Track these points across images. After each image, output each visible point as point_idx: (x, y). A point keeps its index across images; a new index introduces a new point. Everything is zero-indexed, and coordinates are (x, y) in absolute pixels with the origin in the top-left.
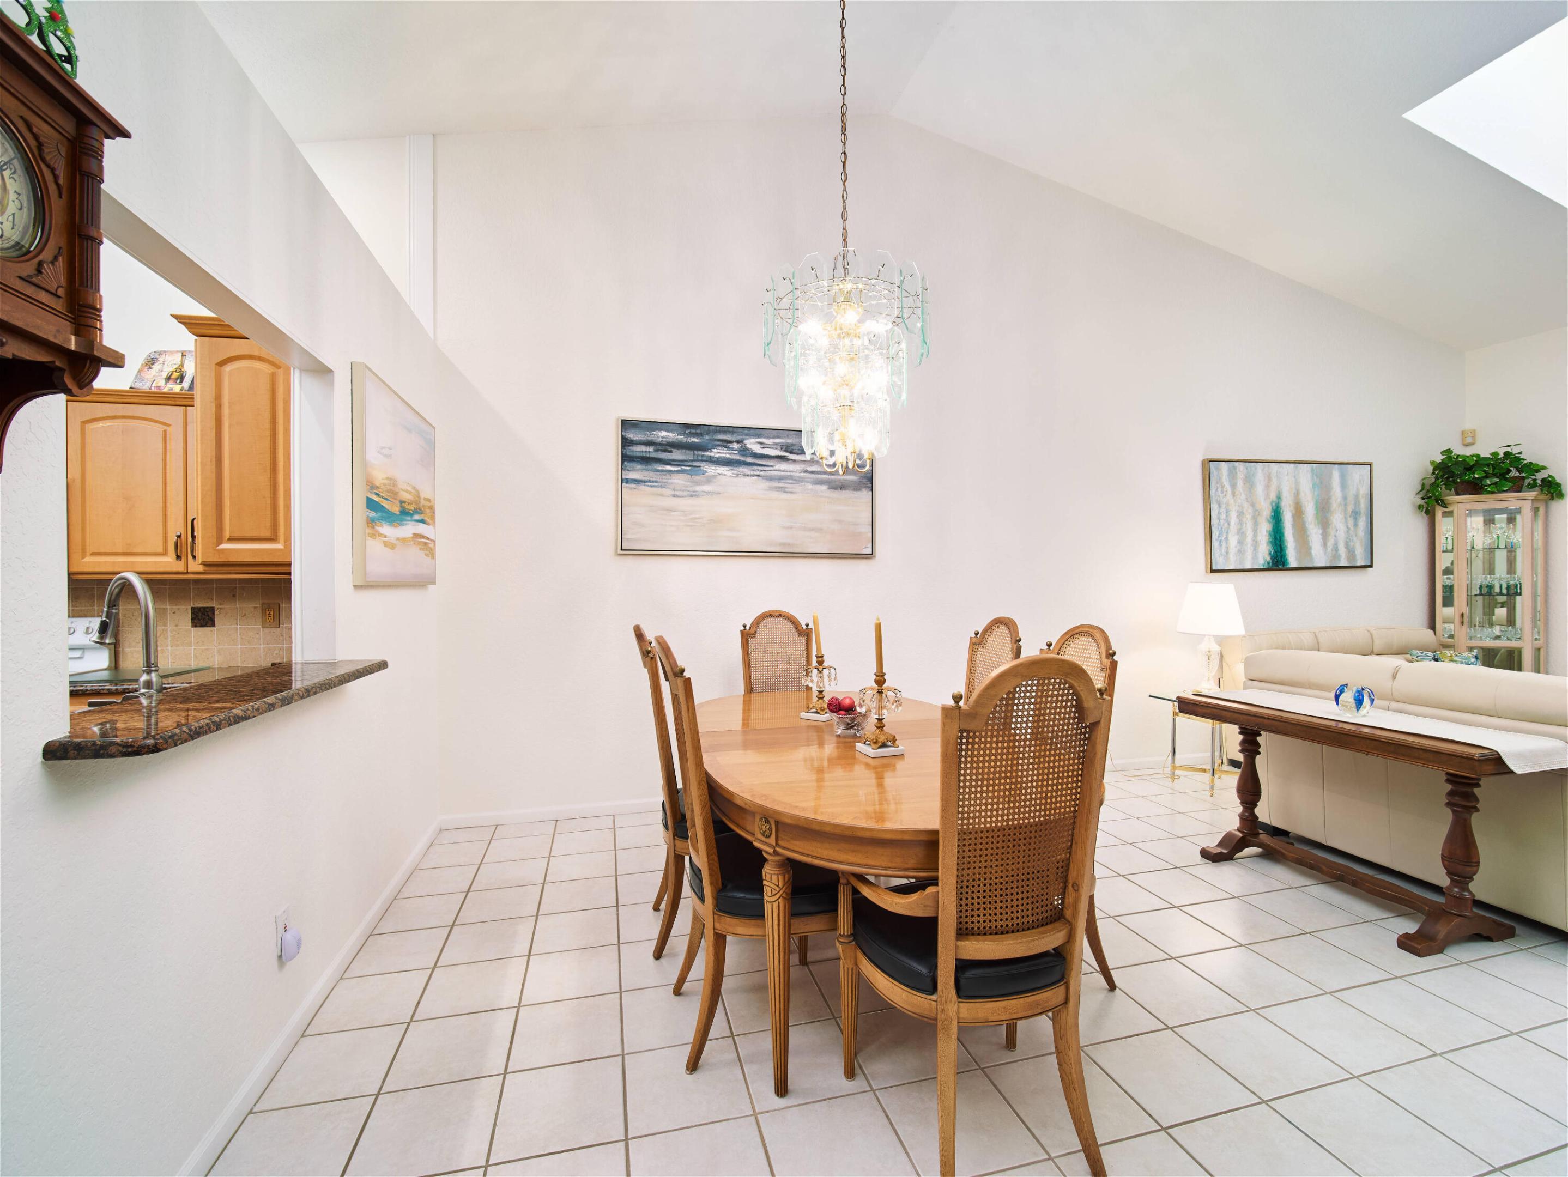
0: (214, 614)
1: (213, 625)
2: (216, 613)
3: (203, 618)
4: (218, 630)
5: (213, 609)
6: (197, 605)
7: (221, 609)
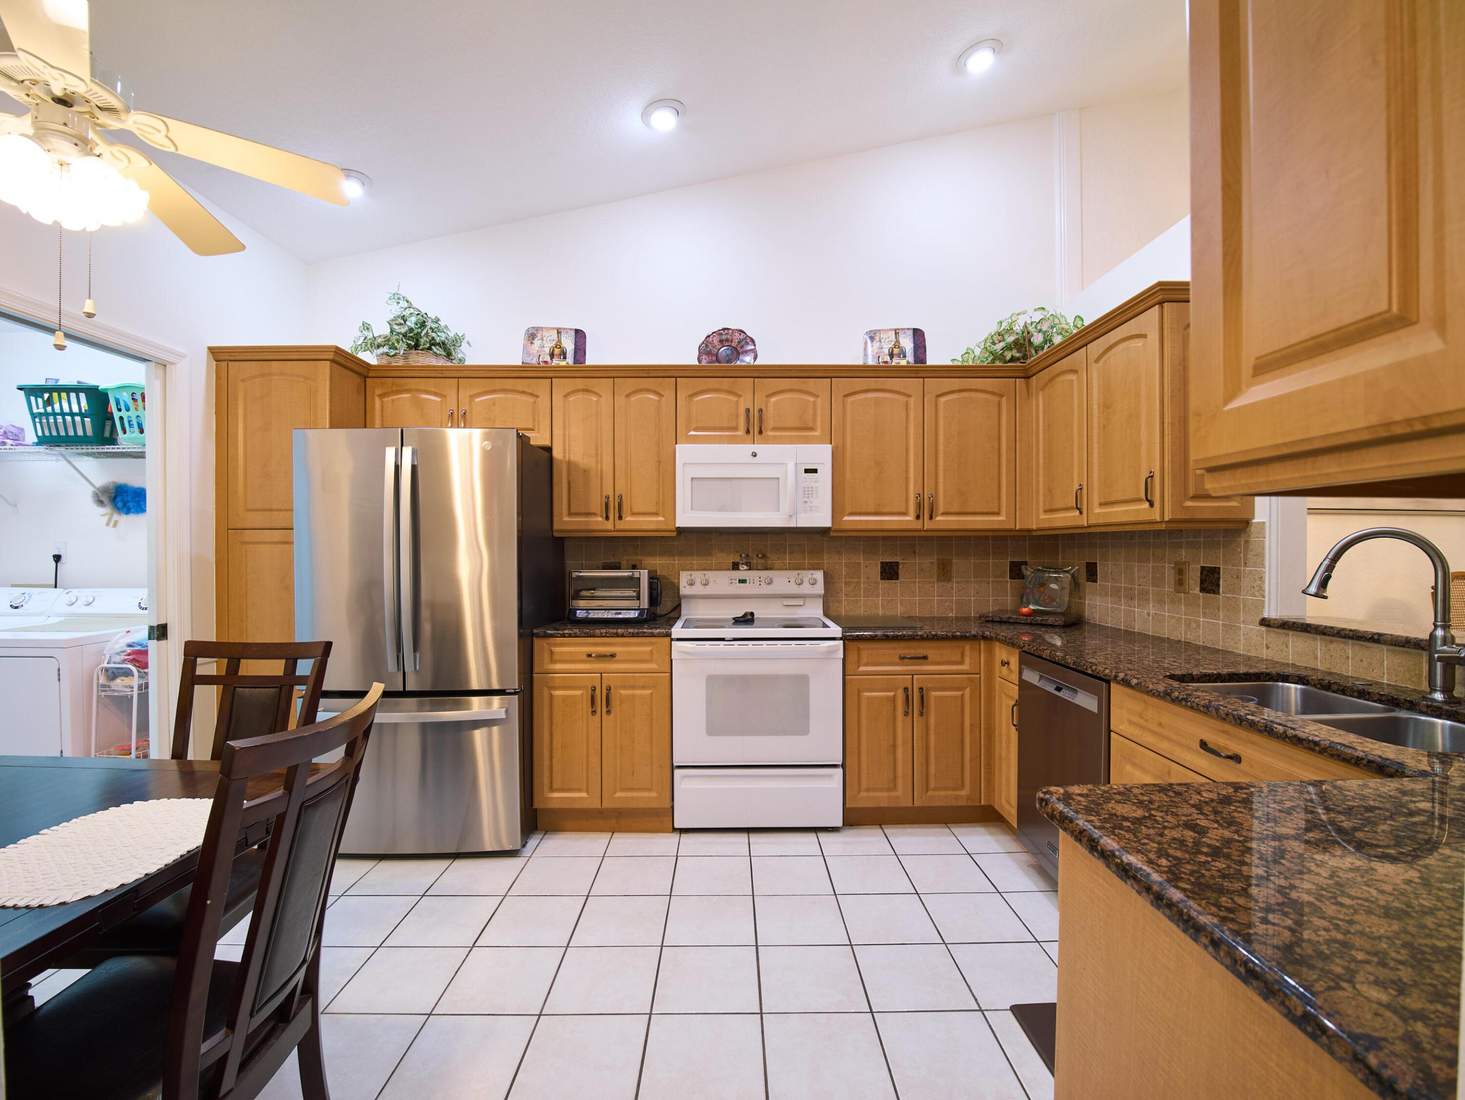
0: (898, 568)
1: (897, 579)
2: (900, 567)
3: (890, 572)
4: (901, 583)
5: (897, 564)
6: (884, 561)
7: (904, 563)
